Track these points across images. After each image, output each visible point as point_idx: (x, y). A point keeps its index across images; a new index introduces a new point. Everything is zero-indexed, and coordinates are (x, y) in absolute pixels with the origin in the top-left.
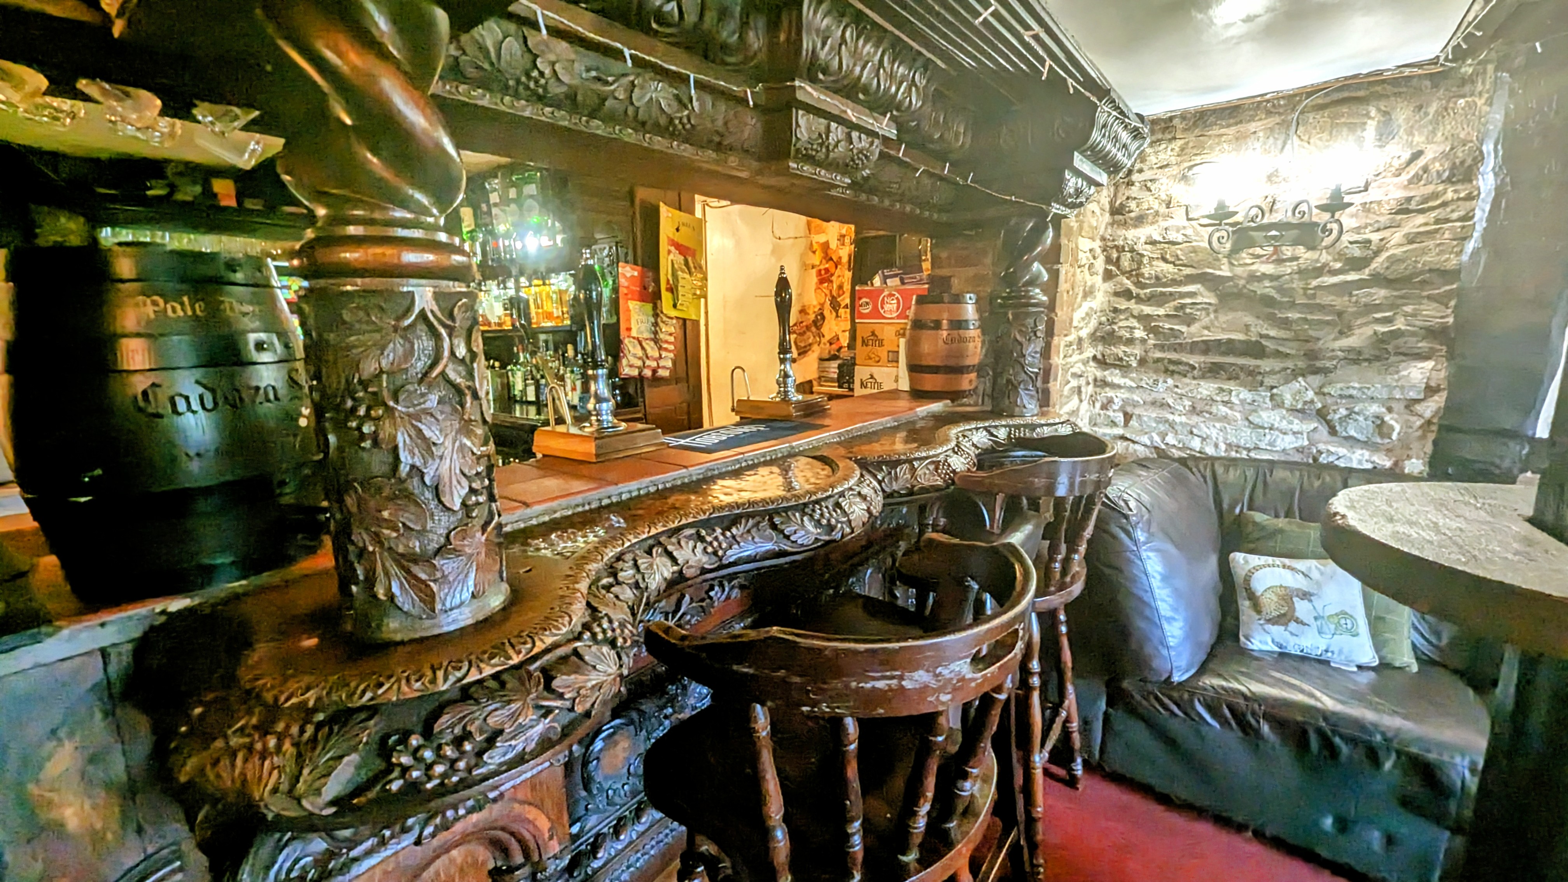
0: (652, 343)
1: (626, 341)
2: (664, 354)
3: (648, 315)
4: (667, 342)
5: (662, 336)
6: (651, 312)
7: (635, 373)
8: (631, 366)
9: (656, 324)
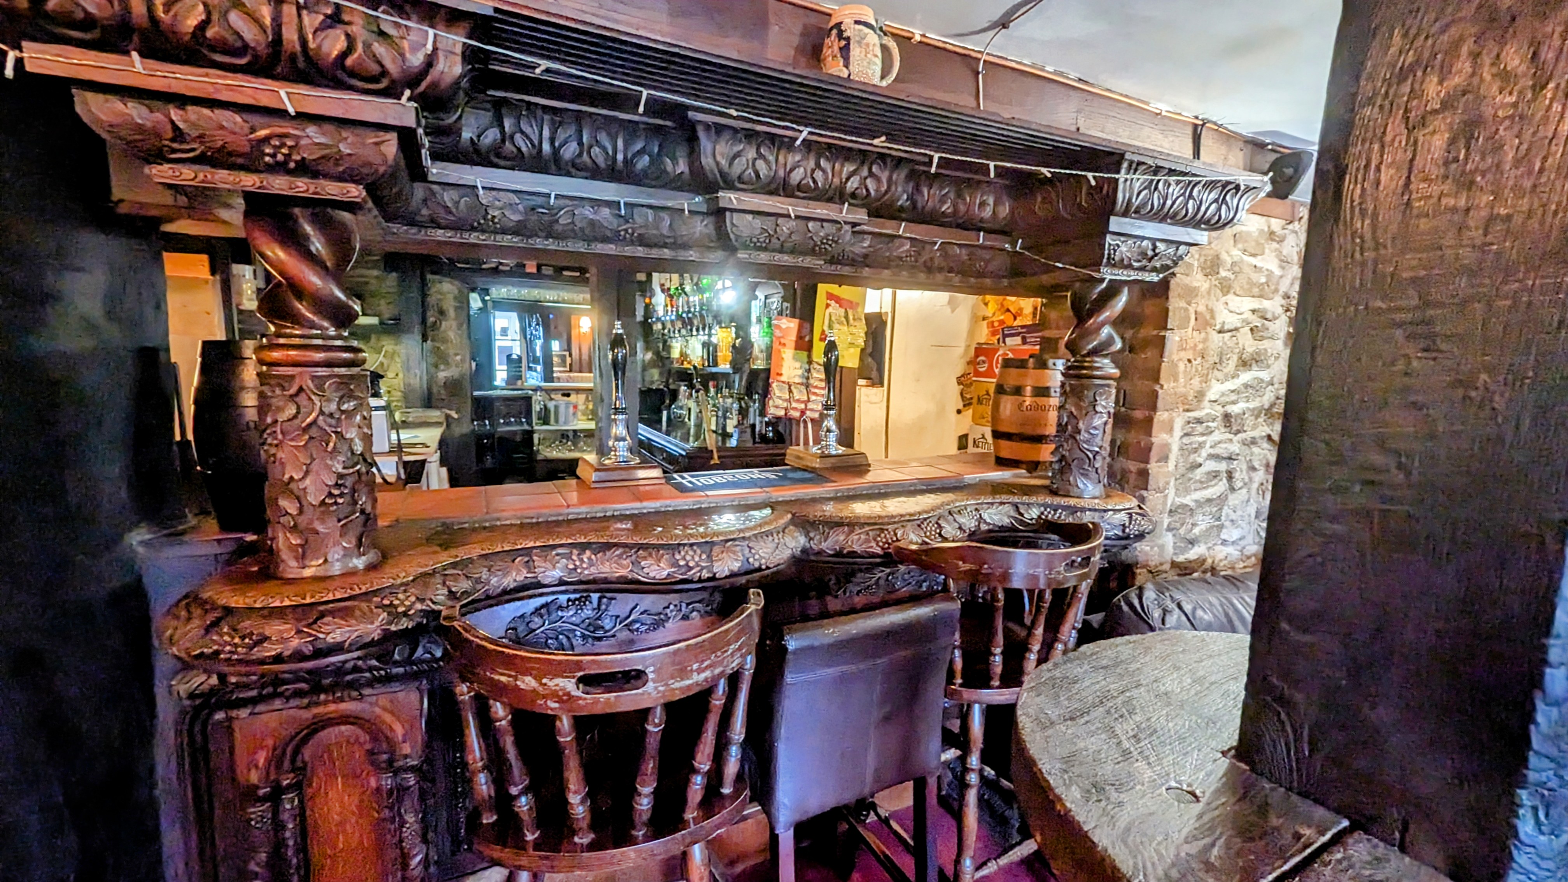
0: (803, 388)
1: (774, 385)
2: (813, 398)
3: (802, 362)
4: (816, 387)
5: (811, 381)
6: (806, 360)
7: (782, 413)
8: (777, 407)
9: (809, 371)
